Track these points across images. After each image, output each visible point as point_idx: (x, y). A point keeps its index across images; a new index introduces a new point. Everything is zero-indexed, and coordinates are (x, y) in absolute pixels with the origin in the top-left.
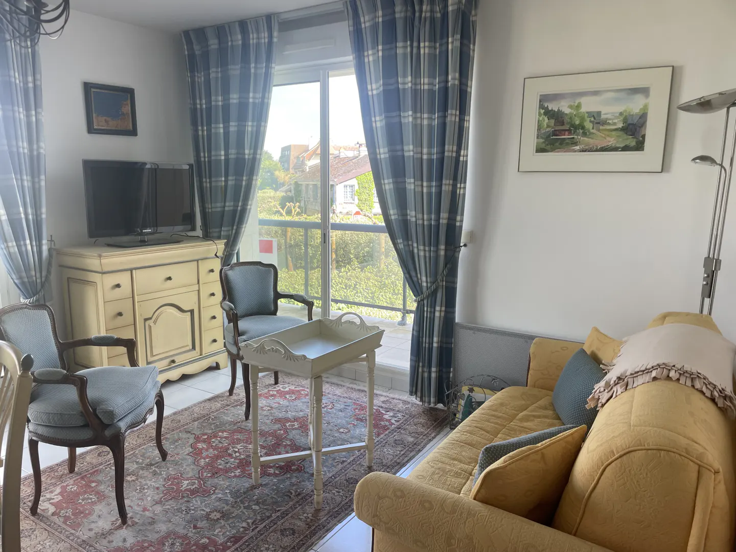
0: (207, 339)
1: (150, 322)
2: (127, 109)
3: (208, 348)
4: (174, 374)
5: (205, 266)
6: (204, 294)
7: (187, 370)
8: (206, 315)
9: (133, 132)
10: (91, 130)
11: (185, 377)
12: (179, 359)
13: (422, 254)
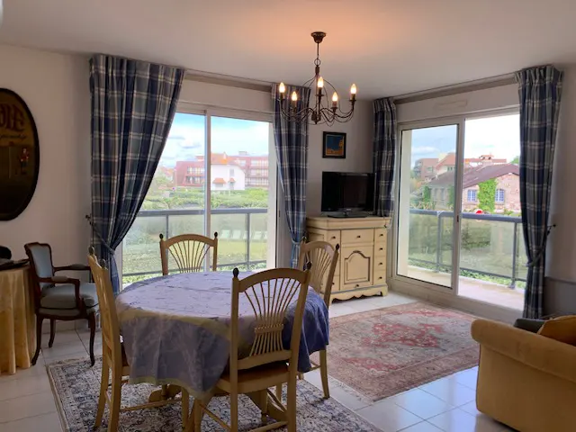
0: (376, 276)
1: (347, 261)
2: (342, 144)
3: (377, 282)
4: (358, 294)
5: (378, 232)
6: (377, 248)
7: (366, 293)
8: (377, 262)
9: (344, 157)
10: (324, 156)
11: (363, 297)
12: (361, 285)
13: (533, 230)
